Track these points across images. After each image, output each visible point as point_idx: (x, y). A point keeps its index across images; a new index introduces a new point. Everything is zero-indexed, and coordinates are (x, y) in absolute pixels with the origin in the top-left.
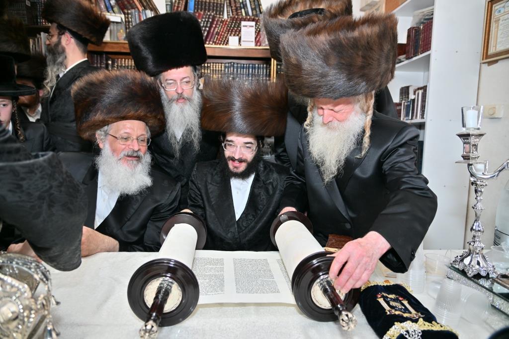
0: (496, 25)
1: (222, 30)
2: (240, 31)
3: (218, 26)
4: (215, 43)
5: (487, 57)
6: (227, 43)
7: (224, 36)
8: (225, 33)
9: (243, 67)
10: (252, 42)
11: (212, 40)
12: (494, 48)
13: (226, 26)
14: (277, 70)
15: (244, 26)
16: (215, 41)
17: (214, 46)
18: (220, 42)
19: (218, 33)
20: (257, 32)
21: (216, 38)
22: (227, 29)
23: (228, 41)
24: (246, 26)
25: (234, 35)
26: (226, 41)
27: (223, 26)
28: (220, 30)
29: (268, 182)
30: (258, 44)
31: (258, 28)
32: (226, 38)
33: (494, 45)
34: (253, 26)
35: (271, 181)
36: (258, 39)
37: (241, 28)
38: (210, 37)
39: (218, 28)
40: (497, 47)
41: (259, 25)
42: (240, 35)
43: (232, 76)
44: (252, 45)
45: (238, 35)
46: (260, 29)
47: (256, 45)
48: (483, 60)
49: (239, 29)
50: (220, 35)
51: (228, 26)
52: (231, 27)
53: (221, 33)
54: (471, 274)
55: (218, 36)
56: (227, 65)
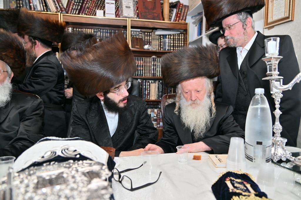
0: (272, 4)
1: (91, 5)
2: (104, 7)
3: (88, 3)
4: (86, 15)
5: (267, 24)
6: (95, 15)
7: (93, 9)
8: (93, 8)
9: (107, 32)
10: (113, 14)
11: (84, 12)
12: (271, 18)
13: (94, 3)
14: (131, 34)
15: (107, 3)
16: (86, 13)
17: (85, 16)
18: (90, 14)
19: (88, 8)
20: (117, 8)
21: (87, 11)
22: (95, 5)
23: (96, 13)
24: (109, 3)
25: (100, 9)
26: (94, 13)
27: (92, 3)
28: (90, 6)
29: (131, 106)
30: (118, 16)
31: (117, 5)
32: (94, 11)
33: (272, 17)
34: (113, 4)
35: (133, 105)
36: (117, 13)
37: (105, 5)
38: (82, 10)
39: (89, 4)
40: (273, 18)
41: (118, 4)
42: (104, 10)
43: (99, 38)
44: (113, 17)
45: (103, 10)
46: (118, 6)
47: (116, 17)
48: (265, 26)
49: (104, 5)
50: (90, 9)
51: (95, 3)
52: (98, 3)
53: (90, 8)
54: (276, 160)
55: (88, 9)
56: (96, 30)
